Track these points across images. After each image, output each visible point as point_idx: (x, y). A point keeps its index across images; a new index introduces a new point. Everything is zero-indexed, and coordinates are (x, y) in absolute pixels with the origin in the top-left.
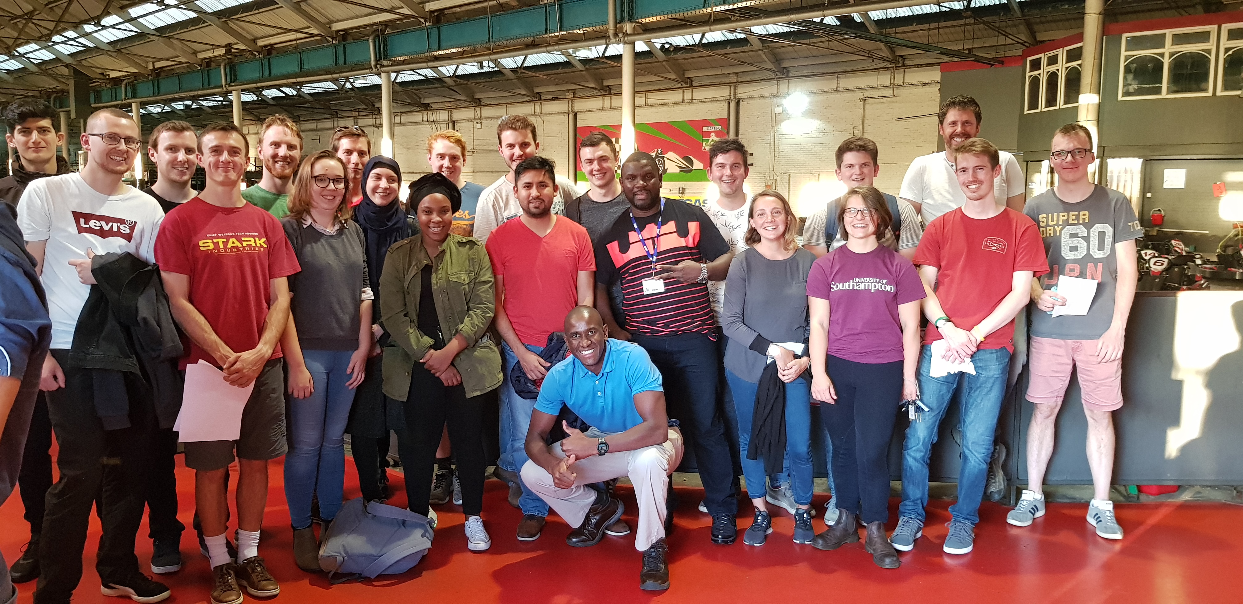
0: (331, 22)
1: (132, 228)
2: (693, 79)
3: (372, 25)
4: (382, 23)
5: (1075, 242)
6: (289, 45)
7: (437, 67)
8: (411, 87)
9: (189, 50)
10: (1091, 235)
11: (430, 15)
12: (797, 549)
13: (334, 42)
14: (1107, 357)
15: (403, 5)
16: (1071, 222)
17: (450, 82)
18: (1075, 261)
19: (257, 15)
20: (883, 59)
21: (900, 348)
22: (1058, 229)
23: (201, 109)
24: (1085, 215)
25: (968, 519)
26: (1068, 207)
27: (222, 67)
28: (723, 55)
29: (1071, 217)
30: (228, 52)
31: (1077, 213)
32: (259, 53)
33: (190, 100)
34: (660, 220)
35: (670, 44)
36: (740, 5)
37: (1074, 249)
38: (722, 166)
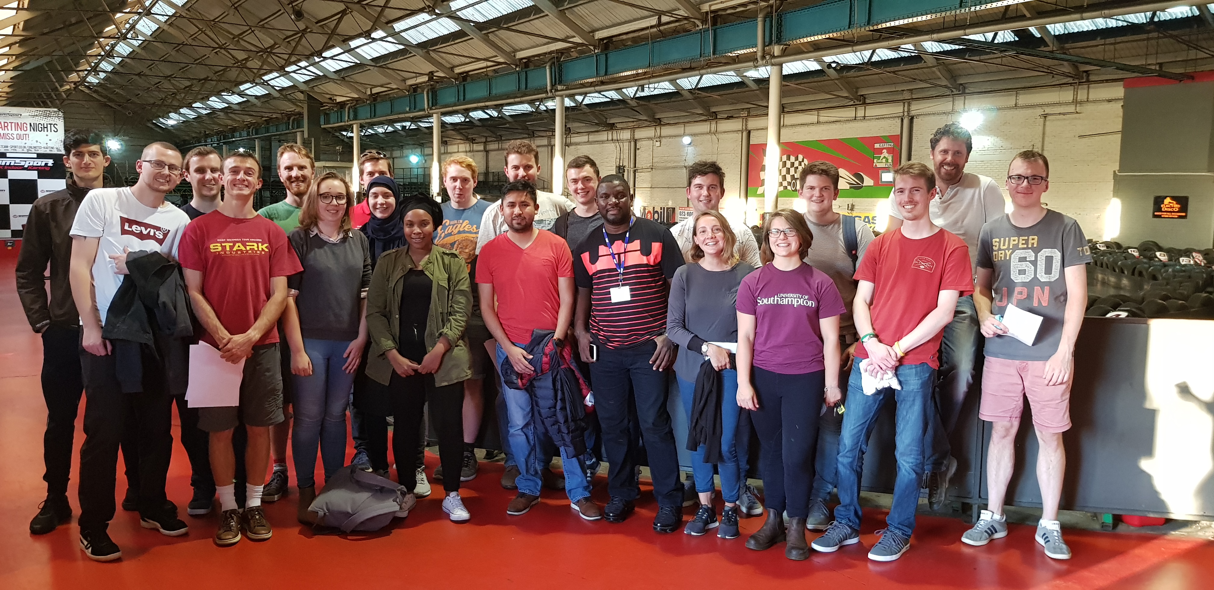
0: (516, 51)
1: (165, 235)
2: (866, 96)
3: (551, 53)
4: (557, 51)
5: (1024, 265)
6: (482, 72)
7: (621, 89)
8: (598, 109)
9: (399, 78)
10: (1039, 259)
11: (599, 42)
12: (719, 542)
13: (517, 69)
14: (1054, 380)
15: (574, 34)
16: (1021, 246)
17: (633, 103)
18: (1024, 284)
19: (454, 46)
20: (1064, 74)
21: (821, 360)
22: (1008, 253)
23: (418, 129)
24: (1034, 240)
25: (899, 529)
26: (1020, 231)
27: (425, 93)
28: (894, 72)
29: (1021, 242)
30: (431, 79)
31: (1026, 238)
32: (456, 79)
33: (408, 121)
34: (627, 236)
35: (837, 63)
36: (888, 25)
37: (1022, 272)
38: (700, 186)
